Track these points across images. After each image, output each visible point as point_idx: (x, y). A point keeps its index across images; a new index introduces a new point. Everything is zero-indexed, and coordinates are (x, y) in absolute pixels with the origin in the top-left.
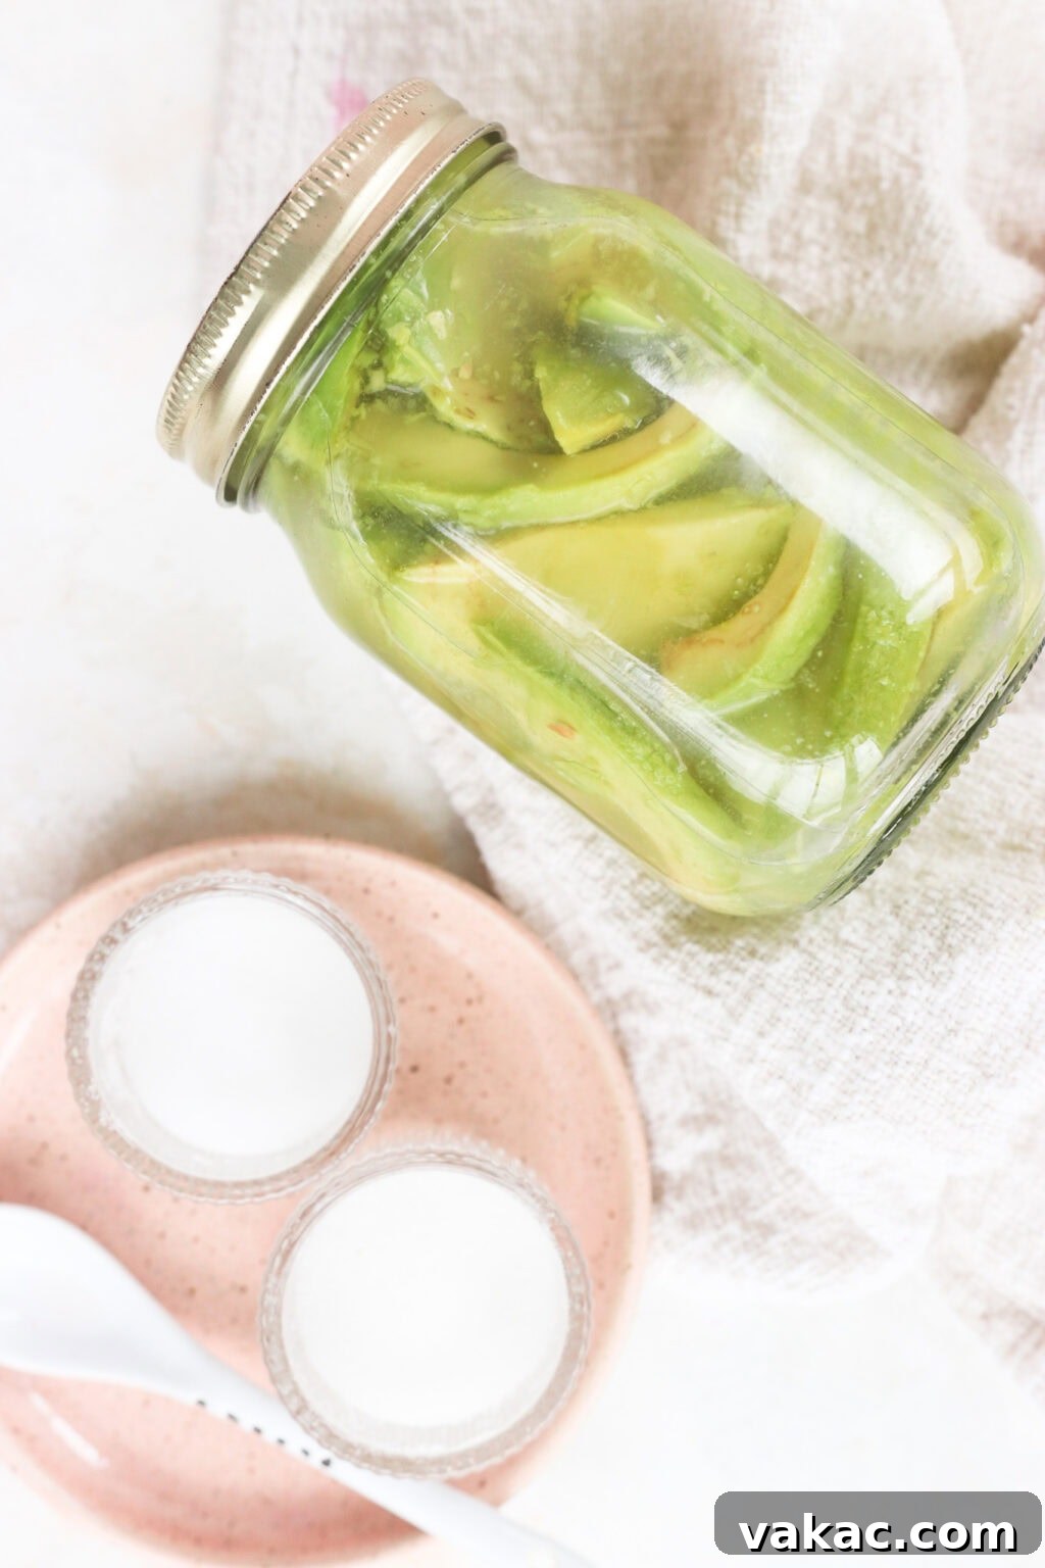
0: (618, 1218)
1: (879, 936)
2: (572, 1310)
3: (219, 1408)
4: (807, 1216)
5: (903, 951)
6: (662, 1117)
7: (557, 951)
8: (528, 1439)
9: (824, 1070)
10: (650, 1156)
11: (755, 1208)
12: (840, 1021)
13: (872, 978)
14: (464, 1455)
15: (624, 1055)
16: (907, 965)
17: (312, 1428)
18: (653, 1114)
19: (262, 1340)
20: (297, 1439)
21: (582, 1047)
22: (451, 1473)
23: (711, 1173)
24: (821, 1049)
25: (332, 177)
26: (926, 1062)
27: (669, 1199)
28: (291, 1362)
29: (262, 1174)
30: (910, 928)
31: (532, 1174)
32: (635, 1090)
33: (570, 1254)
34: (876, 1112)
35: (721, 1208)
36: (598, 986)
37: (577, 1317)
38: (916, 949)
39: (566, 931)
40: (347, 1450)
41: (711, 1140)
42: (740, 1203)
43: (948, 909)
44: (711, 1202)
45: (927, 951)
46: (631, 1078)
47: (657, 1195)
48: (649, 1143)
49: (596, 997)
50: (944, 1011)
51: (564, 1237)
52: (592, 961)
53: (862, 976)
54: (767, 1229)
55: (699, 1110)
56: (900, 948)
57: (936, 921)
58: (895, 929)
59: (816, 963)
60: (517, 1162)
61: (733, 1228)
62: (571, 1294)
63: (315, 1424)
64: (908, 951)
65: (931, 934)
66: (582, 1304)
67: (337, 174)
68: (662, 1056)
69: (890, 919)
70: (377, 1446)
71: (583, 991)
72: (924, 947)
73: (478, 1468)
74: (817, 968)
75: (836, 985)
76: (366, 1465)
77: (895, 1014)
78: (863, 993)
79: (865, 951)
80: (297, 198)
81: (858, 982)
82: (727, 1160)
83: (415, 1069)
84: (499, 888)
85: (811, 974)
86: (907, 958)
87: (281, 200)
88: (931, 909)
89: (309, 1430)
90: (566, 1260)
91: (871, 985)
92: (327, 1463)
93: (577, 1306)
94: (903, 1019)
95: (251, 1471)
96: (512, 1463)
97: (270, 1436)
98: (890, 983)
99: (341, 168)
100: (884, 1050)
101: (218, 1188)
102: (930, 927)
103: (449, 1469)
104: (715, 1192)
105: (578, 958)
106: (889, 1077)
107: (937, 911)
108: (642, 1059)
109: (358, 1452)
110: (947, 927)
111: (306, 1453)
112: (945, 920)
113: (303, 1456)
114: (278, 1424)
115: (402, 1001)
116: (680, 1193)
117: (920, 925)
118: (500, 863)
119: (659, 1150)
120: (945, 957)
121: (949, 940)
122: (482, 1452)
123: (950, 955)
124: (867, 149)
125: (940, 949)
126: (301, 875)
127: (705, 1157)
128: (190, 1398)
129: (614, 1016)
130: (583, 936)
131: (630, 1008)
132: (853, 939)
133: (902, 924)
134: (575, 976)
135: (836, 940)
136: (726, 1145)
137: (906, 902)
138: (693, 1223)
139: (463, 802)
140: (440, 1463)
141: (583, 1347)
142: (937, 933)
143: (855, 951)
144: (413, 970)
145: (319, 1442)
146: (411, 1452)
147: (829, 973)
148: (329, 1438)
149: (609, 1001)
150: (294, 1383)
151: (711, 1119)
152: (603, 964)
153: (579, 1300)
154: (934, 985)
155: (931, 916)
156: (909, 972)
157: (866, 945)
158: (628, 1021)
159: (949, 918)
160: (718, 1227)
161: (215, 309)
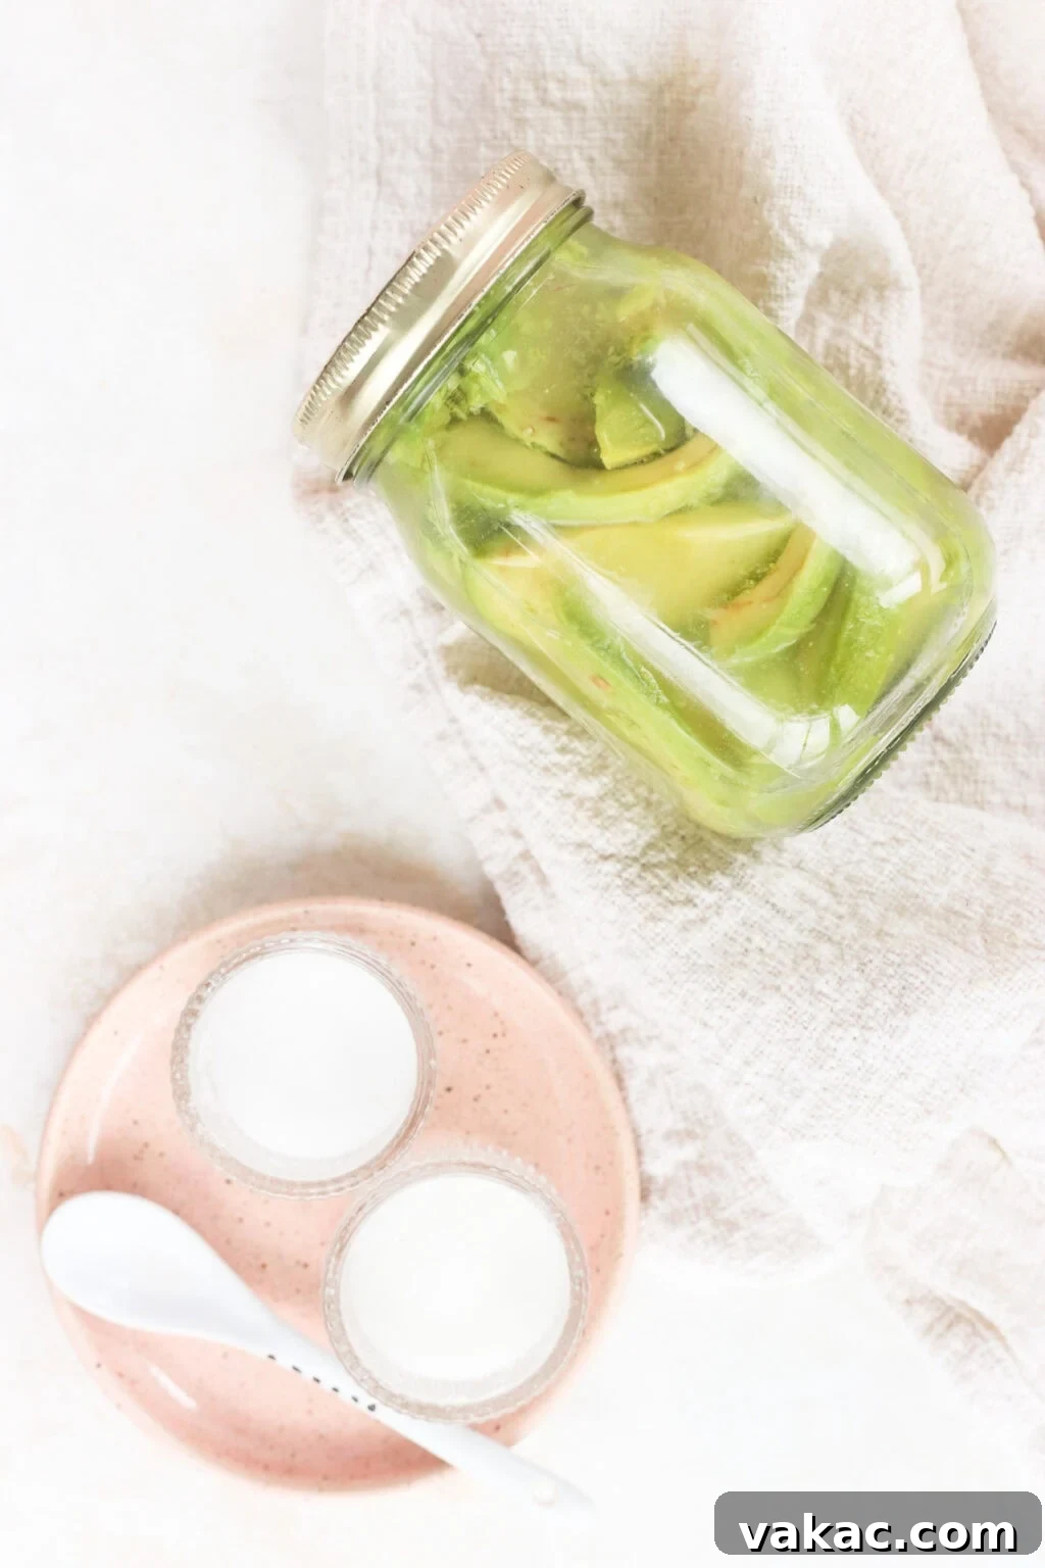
0: (612, 1215)
1: (848, 989)
2: (573, 1291)
3: (285, 1361)
4: (764, 1215)
5: (867, 1005)
6: (650, 1131)
7: (565, 994)
8: (536, 1393)
9: (797, 1097)
10: (640, 1163)
11: (724, 1209)
12: (812, 1059)
13: (840, 1025)
14: (484, 1404)
15: (619, 1080)
16: (869, 1017)
17: (362, 1380)
18: (643, 1130)
19: (324, 1310)
20: (348, 1388)
21: (587, 1076)
22: (473, 1419)
23: (689, 1178)
24: (795, 1079)
25: (449, 242)
26: (881, 1097)
27: (654, 1199)
28: (347, 1327)
29: (327, 1176)
30: (873, 984)
31: (543, 1179)
32: (628, 1110)
33: (572, 1247)
34: (836, 1135)
35: (696, 1207)
36: (600, 1023)
37: (577, 1297)
38: (878, 1004)
39: (575, 978)
40: (391, 1398)
41: (689, 1151)
42: (710, 1206)
43: (906, 973)
44: (689, 1202)
45: (886, 1007)
46: (625, 1100)
47: (644, 1196)
48: (639, 1153)
49: (598, 1032)
50: (898, 1057)
51: (567, 1233)
52: (595, 1002)
53: (832, 1023)
54: (732, 1226)
55: (681, 1126)
56: (864, 1002)
57: (894, 982)
58: (860, 986)
59: (795, 1009)
60: (531, 1169)
61: (705, 1224)
62: (572, 1278)
63: (365, 1377)
64: (871, 1005)
65: (890, 993)
66: (580, 1285)
67: (453, 239)
68: (651, 1082)
69: (856, 975)
70: (415, 1395)
71: (587, 1028)
72: (885, 1004)
73: (494, 1415)
74: (795, 1013)
75: (811, 1028)
76: (405, 1411)
77: (858, 1057)
78: (833, 1037)
79: (836, 1001)
80: (419, 256)
81: (829, 1027)
82: (703, 1169)
83: (449, 1090)
84: (519, 942)
85: (790, 1017)
86: (870, 1011)
87: (407, 257)
88: (890, 971)
89: (359, 1382)
90: (569, 1252)
91: (839, 1032)
92: (372, 1408)
93: (577, 1288)
94: (864, 1062)
95: (310, 1412)
96: (523, 1411)
97: (327, 1384)
98: (856, 1032)
99: (456, 234)
100: (846, 1085)
101: (290, 1186)
102: (890, 986)
103: (472, 1416)
104: (691, 1194)
105: (583, 1000)
106: (850, 1106)
107: (896, 972)
108: (634, 1084)
109: (399, 1401)
110: (904, 988)
111: (356, 1400)
112: (904, 983)
113: (353, 1402)
114: (333, 1375)
115: (440, 1033)
116: (663, 1195)
117: (881, 984)
118: (521, 921)
119: (647, 1159)
120: (901, 1014)
121: (906, 1000)
122: (498, 1403)
123: (906, 1013)
124: (841, 343)
125: (897, 1006)
126: (358, 929)
127: (685, 1165)
128: (262, 1353)
129: (612, 1048)
130: (588, 982)
131: (625, 1041)
132: (825, 990)
133: (867, 980)
134: (580, 1014)
135: (812, 991)
136: (701, 1156)
137: (871, 961)
138: (673, 1219)
139: (492, 869)
140: (464, 1410)
141: (581, 1321)
142: (896, 992)
143: (828, 1002)
144: (450, 1008)
145: (368, 1392)
146: (442, 1402)
147: (805, 1018)
148: (376, 1388)
149: (608, 1035)
150: (349, 1344)
151: (690, 1135)
152: (604, 1006)
153: (578, 1283)
154: (891, 1037)
155: (892, 976)
156: (871, 1024)
157: (836, 996)
158: (623, 1052)
159: (907, 981)
160: (693, 1223)
161: (349, 340)
